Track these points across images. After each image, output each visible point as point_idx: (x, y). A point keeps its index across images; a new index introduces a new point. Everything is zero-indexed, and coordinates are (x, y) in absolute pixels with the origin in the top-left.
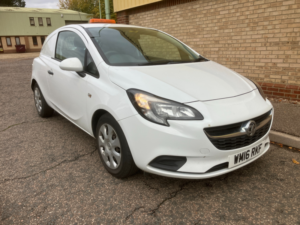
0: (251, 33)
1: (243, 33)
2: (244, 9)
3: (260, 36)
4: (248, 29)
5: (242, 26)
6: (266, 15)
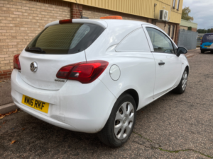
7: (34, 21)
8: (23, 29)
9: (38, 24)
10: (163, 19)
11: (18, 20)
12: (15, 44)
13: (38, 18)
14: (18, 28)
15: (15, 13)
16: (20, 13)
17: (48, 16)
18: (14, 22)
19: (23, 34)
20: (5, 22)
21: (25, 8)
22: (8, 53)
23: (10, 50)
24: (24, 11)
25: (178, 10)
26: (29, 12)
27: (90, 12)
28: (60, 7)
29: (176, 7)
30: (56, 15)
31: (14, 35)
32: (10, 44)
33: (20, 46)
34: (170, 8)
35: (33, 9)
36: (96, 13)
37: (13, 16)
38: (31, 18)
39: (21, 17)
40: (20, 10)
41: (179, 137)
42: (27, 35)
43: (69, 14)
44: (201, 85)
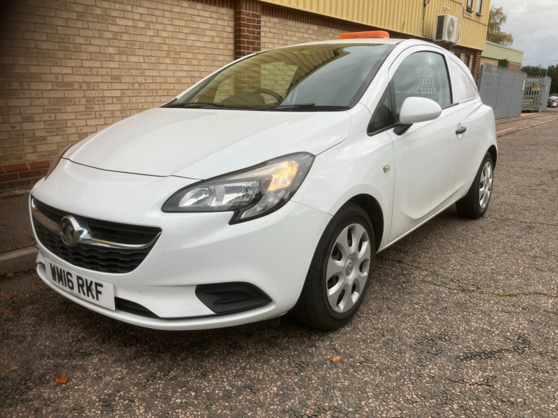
0: (173, 67)
1: (163, 67)
2: (159, 27)
3: (184, 74)
4: (168, 61)
5: (158, 53)
6: (189, 43)
7: (158, 40)
8: (133, 59)
9: (165, 48)
10: (445, 38)
11: (126, 37)
12: (118, 94)
13: (165, 34)
14: (124, 58)
15: (118, 21)
16: (130, 23)
17: (186, 30)
18: (116, 43)
19: (134, 72)
20: (97, 42)
21: (141, 10)
22: (105, 115)
23: (108, 107)
24: (137, 17)
25: (478, 15)
26: (148, 19)
27: (276, 20)
28: (213, 8)
29: (476, 9)
30: (202, 26)
31: (116, 73)
32: (107, 94)
33: (126, 100)
34: (460, 10)
35: (157, 13)
36: (290, 23)
37: (115, 29)
38: (150, 33)
39: (131, 31)
40: (129, 15)
41: (512, 276)
42: (142, 75)
43: (232, 24)
44: (545, 191)
